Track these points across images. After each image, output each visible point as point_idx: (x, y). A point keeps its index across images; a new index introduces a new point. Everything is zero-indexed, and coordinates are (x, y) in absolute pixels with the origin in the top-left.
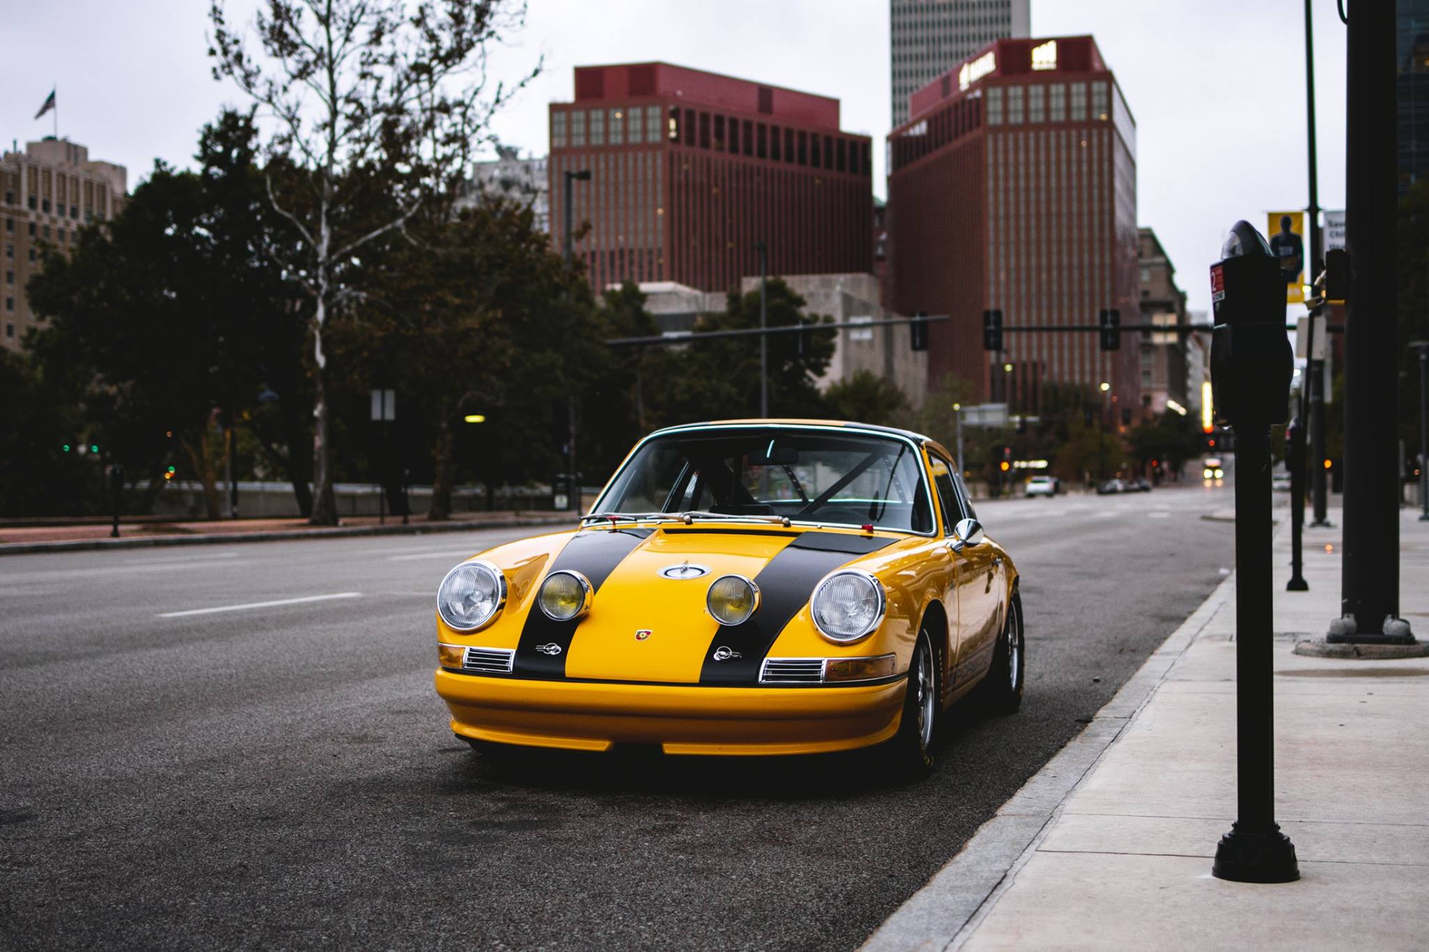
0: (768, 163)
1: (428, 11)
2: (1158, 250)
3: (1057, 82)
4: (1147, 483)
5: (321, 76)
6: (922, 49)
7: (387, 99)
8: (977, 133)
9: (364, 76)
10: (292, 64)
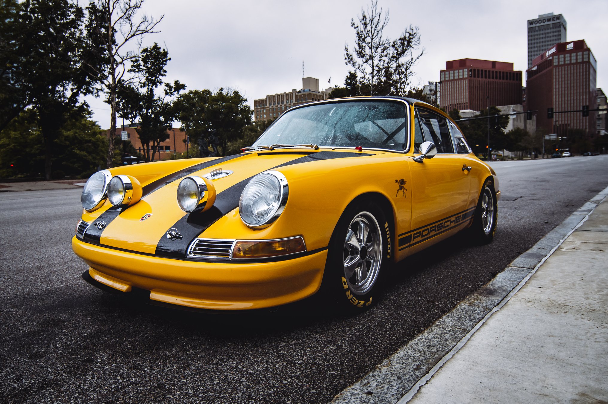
0: (495, 80)
1: (395, 43)
2: (602, 94)
3: (574, 53)
4: (599, 153)
5: (370, 62)
6: (536, 49)
7: (386, 65)
8: (551, 68)
9: (380, 60)
10: (364, 60)
